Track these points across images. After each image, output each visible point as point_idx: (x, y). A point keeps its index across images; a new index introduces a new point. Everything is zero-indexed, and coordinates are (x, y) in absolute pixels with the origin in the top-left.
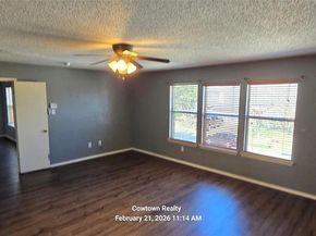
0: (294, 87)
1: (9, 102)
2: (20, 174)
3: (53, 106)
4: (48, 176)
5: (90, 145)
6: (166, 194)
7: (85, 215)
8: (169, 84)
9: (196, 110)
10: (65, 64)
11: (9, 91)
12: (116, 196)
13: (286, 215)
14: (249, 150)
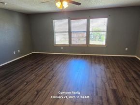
5: (14, 53)
8: (53, 19)
9: (68, 31)
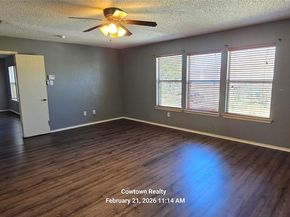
0: (272, 50)
1: (12, 79)
2: (24, 138)
3: (51, 77)
4: (48, 139)
5: (85, 113)
6: (155, 151)
7: (84, 168)
8: (155, 56)
9: (180, 78)
10: (61, 37)
11: (11, 69)
12: (111, 153)
13: (266, 165)
14: (229, 112)
